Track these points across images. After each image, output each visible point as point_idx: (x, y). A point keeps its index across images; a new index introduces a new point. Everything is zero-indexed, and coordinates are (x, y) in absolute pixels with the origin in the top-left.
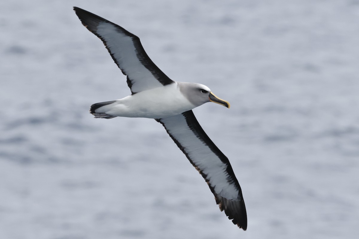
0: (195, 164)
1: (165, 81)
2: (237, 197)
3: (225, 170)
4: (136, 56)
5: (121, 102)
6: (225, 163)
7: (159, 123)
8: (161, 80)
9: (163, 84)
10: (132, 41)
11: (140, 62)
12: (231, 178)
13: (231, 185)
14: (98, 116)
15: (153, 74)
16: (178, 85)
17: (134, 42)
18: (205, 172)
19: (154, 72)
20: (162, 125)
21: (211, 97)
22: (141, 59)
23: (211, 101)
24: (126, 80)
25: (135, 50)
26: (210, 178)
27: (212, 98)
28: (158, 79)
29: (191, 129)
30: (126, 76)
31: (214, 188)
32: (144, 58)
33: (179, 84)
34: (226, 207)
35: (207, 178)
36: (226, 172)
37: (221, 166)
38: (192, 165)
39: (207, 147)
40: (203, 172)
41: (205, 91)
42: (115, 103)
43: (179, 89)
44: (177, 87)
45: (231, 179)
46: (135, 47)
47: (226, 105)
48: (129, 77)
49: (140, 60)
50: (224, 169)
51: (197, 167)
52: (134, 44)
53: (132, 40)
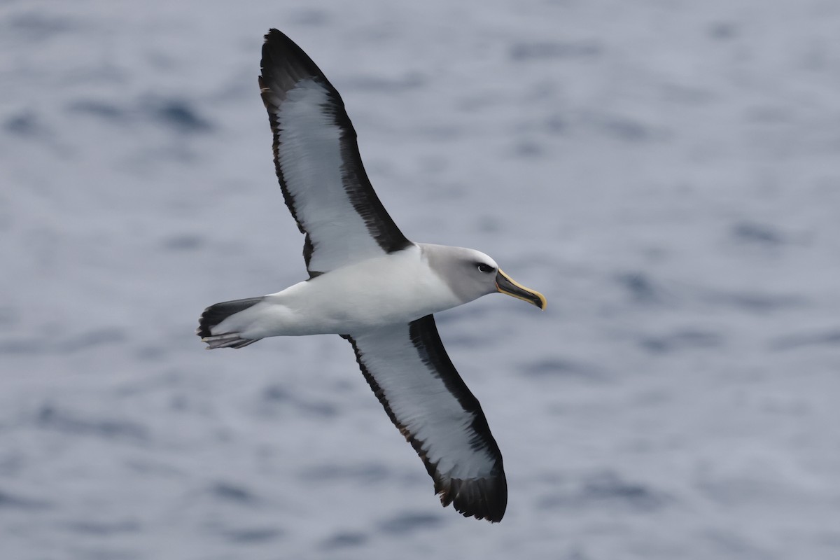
0: (402, 423)
1: (393, 240)
2: (488, 472)
3: (470, 424)
4: (341, 181)
5: (280, 301)
6: (470, 412)
7: (347, 340)
8: (384, 240)
9: (385, 250)
10: (339, 142)
11: (347, 196)
12: (481, 439)
13: (477, 452)
14: (216, 344)
15: (369, 225)
16: (423, 251)
17: (341, 144)
18: (419, 437)
19: (372, 221)
20: (351, 345)
21: (502, 282)
22: (352, 190)
23: (501, 291)
24: (304, 243)
25: (341, 167)
26: (430, 447)
27: (504, 285)
28: (376, 238)
29: (415, 347)
30: (305, 234)
31: (437, 464)
32: (359, 185)
33: (425, 248)
34: (458, 495)
35: (424, 448)
36: (470, 429)
37: (460, 419)
38: (394, 425)
39: (440, 380)
40: (416, 437)
41: (487, 268)
42: (262, 304)
43: (426, 260)
44: (422, 258)
45: (481, 441)
46: (343, 158)
47: (538, 302)
48: (312, 236)
49: (348, 193)
50: (466, 423)
51: (403, 429)
52: (342, 150)
53: (340, 139)
